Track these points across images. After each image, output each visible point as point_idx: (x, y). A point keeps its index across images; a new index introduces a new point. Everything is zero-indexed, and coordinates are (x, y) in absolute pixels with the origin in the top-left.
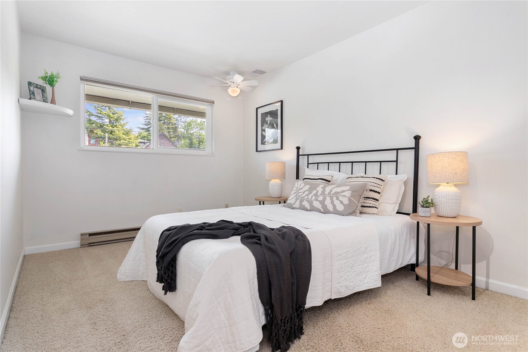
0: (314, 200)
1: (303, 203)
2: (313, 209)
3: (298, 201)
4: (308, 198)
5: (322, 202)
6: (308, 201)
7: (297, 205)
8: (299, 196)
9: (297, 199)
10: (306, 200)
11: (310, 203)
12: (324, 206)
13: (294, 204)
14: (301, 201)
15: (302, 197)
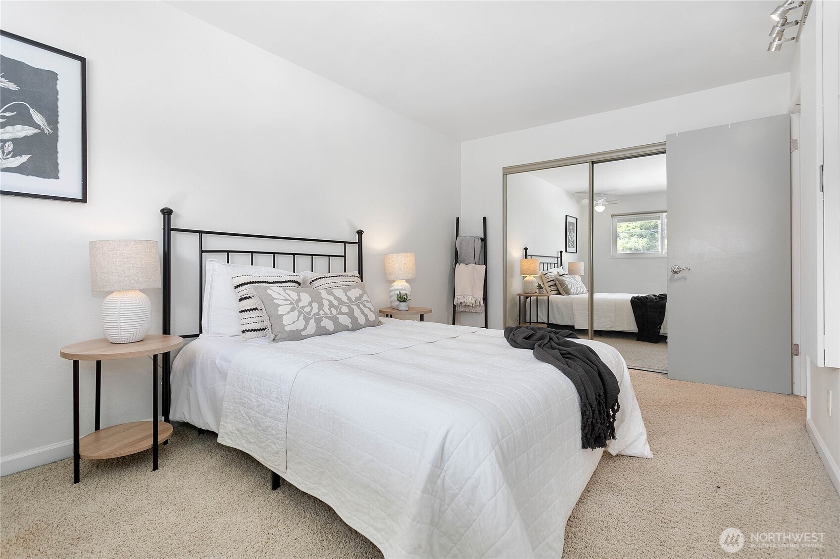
0: (337, 314)
1: (322, 324)
2: (340, 328)
3: (312, 322)
4: (326, 314)
5: (351, 314)
6: (330, 318)
7: (312, 327)
8: (309, 313)
9: (307, 320)
10: (325, 318)
11: (334, 319)
12: (354, 319)
13: (305, 328)
14: (318, 321)
15: (315, 315)
